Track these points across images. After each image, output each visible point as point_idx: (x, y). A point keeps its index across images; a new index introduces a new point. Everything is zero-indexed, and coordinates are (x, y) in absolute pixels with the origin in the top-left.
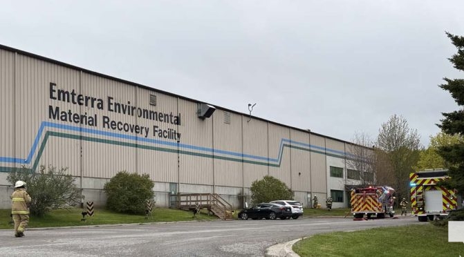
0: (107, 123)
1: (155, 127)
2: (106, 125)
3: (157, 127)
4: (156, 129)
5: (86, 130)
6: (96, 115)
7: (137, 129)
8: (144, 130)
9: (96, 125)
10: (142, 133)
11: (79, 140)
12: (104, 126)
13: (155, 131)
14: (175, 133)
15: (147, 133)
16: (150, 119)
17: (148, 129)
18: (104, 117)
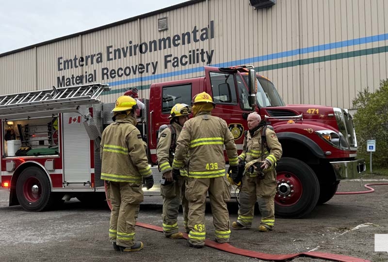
0: (106, 74)
1: (166, 57)
3: (171, 56)
4: (169, 59)
6: (95, 71)
7: (142, 68)
8: (150, 67)
9: (95, 80)
12: (103, 79)
13: (167, 62)
15: (155, 68)
16: (159, 50)
17: (157, 62)
18: (103, 69)
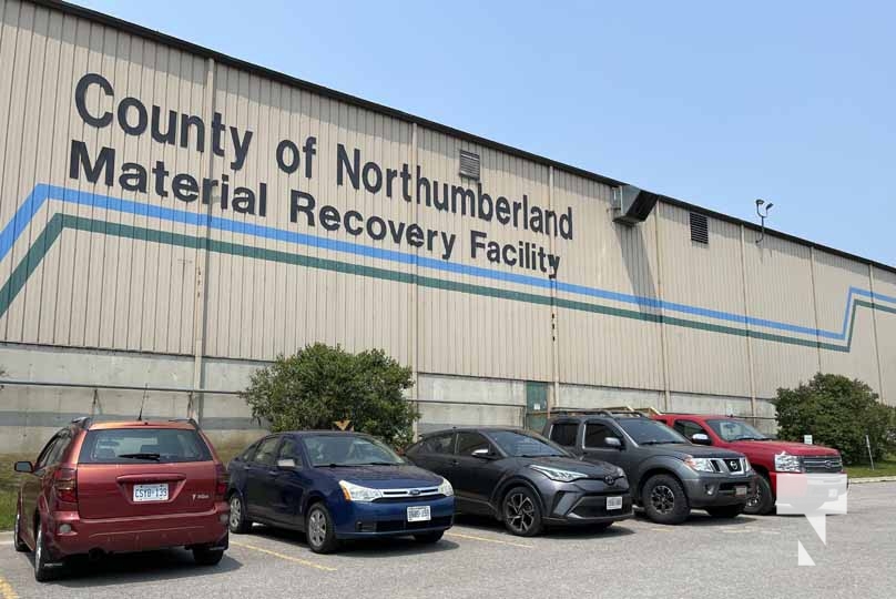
0: (308, 210)
1: (474, 234)
2: (302, 216)
3: (484, 235)
4: (479, 240)
5: (223, 224)
6: (263, 187)
7: (414, 234)
8: (438, 242)
9: (263, 213)
10: (430, 248)
12: (294, 219)
13: (475, 245)
14: (542, 254)
15: (449, 248)
16: (462, 213)
17: (453, 237)
18: (295, 195)
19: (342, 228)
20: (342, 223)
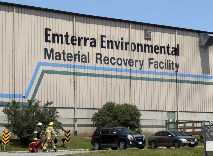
0: (100, 59)
1: (150, 59)
2: (99, 61)
3: (153, 59)
4: (151, 61)
5: (79, 67)
6: (88, 53)
7: (131, 62)
8: (138, 63)
9: (89, 62)
10: (136, 66)
11: (72, 76)
12: (97, 62)
13: (150, 63)
14: (173, 64)
15: (141, 65)
16: (145, 52)
17: (143, 61)
18: (97, 54)
19: (110, 63)
20: (110, 62)
